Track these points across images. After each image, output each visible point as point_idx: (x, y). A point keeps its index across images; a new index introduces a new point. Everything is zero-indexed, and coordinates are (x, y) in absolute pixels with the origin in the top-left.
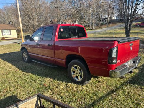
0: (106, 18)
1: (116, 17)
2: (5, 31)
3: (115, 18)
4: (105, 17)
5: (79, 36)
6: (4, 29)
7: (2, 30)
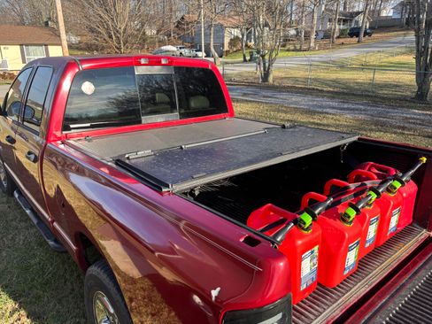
0: (358, 13)
1: (392, 11)
2: (31, 48)
3: (391, 14)
4: (356, 10)
5: (188, 107)
6: (28, 42)
7: (21, 45)
